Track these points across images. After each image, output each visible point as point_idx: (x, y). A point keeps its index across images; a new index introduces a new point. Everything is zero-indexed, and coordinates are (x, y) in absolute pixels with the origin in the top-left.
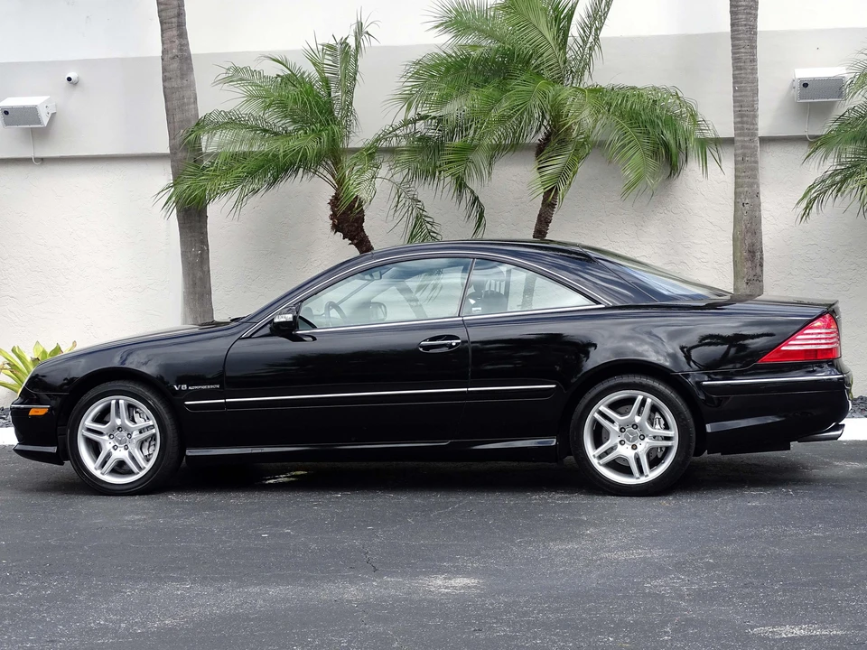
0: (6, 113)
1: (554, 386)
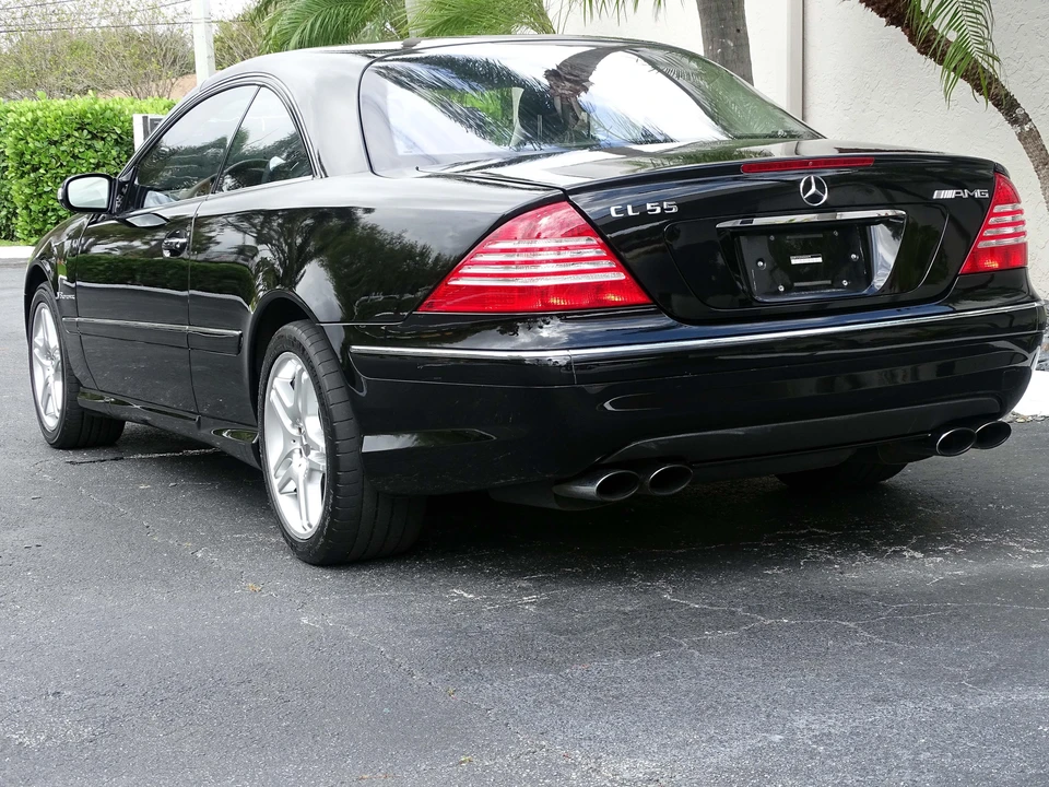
1: (239, 332)
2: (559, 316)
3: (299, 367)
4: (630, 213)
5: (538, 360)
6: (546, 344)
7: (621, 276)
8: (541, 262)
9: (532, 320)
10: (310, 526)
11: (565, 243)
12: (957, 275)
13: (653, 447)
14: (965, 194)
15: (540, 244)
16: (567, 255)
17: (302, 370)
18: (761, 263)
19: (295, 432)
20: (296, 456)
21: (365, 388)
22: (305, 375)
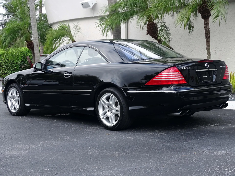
0: (82, 4)
1: (91, 90)
2: (173, 85)
3: (111, 96)
4: (185, 68)
6: (171, 90)
7: (183, 79)
8: (171, 76)
9: (168, 86)
10: (113, 124)
11: (174, 73)
12: (222, 80)
13: (188, 107)
14: (223, 67)
15: (170, 73)
16: (174, 75)
17: (112, 96)
18: (200, 77)
19: (107, 107)
20: (107, 112)
21: (134, 98)
22: (113, 97)
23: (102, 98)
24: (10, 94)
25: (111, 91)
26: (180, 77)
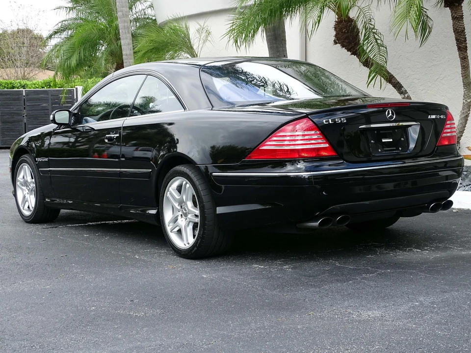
1: (150, 170)
2: (303, 160)
3: (184, 183)
4: (330, 122)
5: (297, 176)
6: (299, 170)
7: (327, 145)
8: (297, 140)
9: (293, 162)
10: (188, 244)
11: (306, 133)
12: (436, 146)
13: (339, 208)
14: (438, 117)
15: (297, 133)
16: (307, 137)
17: (186, 183)
18: (372, 141)
19: (179, 208)
20: (179, 217)
21: (223, 188)
22: (188, 185)
23: (170, 186)
24: (20, 178)
25: (183, 171)
26: (320, 141)
